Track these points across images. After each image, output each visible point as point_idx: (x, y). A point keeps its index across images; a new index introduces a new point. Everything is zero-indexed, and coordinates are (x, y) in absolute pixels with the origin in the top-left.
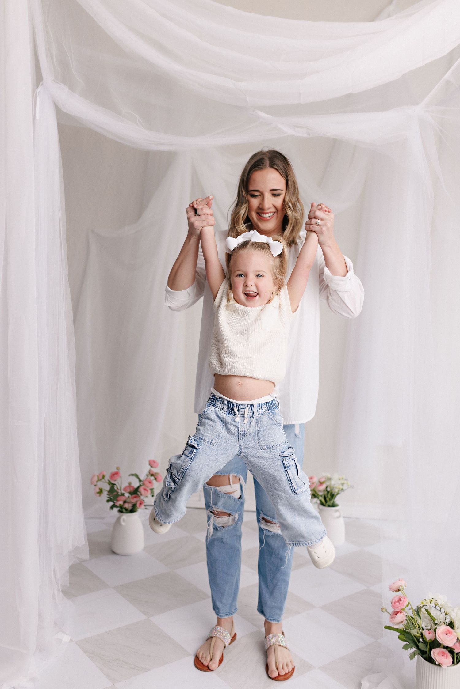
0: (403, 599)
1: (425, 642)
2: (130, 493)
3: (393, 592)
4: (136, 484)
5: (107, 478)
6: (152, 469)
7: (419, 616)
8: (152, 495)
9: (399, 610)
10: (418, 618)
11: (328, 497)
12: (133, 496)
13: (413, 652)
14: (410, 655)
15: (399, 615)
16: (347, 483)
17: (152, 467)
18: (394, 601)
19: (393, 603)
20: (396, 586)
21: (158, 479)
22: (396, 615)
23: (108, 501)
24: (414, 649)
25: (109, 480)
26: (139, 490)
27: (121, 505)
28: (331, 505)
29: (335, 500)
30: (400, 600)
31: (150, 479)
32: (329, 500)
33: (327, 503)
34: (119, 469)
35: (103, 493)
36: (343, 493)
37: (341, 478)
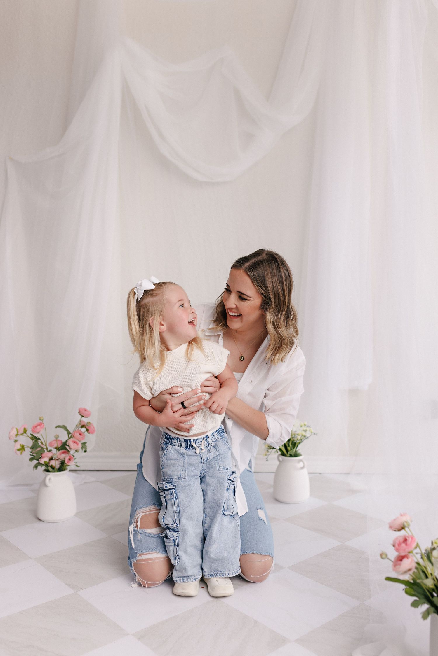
0: (410, 539)
2: (56, 448)
3: (395, 531)
4: (64, 437)
5: (29, 432)
6: (83, 419)
7: (430, 561)
8: (84, 450)
9: (406, 554)
10: (430, 564)
11: (289, 446)
12: (61, 451)
13: (426, 610)
14: (422, 614)
15: (405, 561)
16: (310, 430)
17: (82, 416)
18: (397, 542)
19: (397, 546)
20: (398, 524)
21: (90, 431)
22: (401, 560)
23: (31, 459)
25: (32, 433)
26: (67, 444)
27: (46, 463)
28: (293, 455)
29: (297, 449)
30: (405, 540)
31: (80, 430)
32: (291, 449)
33: (289, 453)
34: (43, 420)
35: (25, 450)
36: (305, 442)
37: (302, 424)
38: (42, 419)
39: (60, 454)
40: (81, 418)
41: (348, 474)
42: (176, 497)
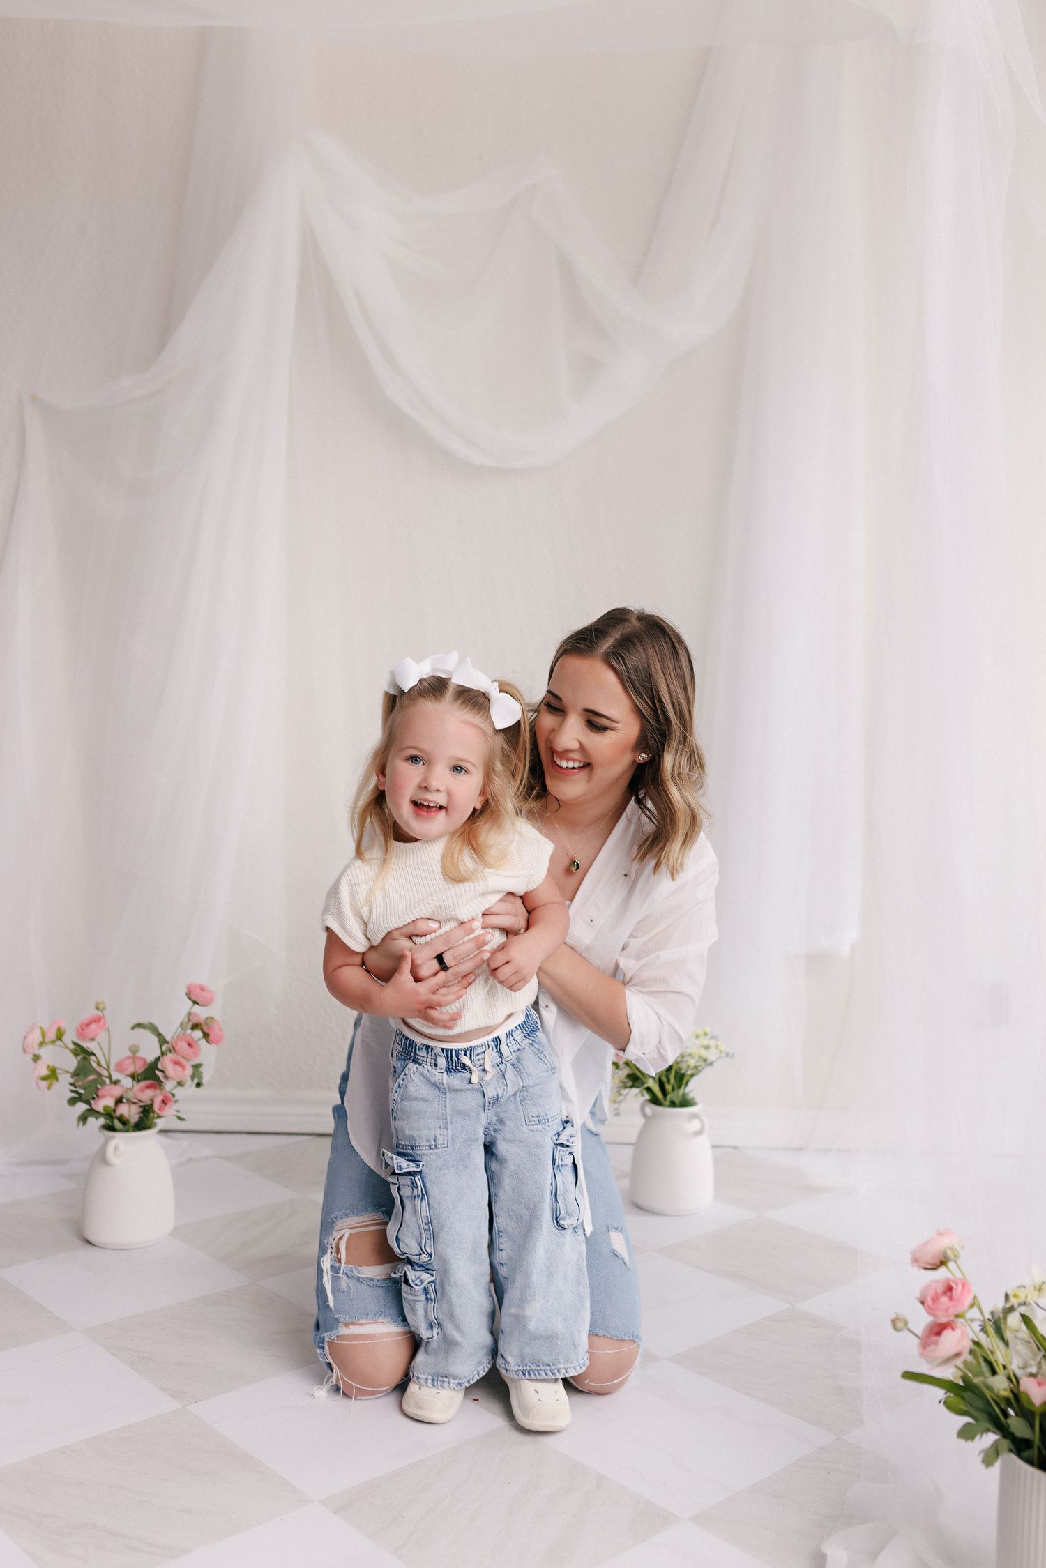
0: (960, 1287)
1: (1026, 1413)
2: (133, 1076)
3: (926, 1269)
4: (150, 1051)
5: (70, 1038)
6: (196, 1008)
7: (1002, 1338)
8: (196, 1081)
9: (952, 1318)
10: (1001, 1344)
11: (669, 1082)
12: (143, 1084)
13: (992, 1446)
14: (982, 1455)
15: (947, 1334)
16: (717, 1046)
17: (195, 1003)
18: (930, 1294)
19: (930, 1302)
20: (931, 1254)
21: (211, 1037)
22: (939, 1334)
23: (72, 1102)
24: (991, 1438)
25: (76, 1041)
26: (160, 1067)
27: (108, 1110)
28: (677, 1102)
29: (688, 1089)
30: (949, 1289)
31: (190, 1035)
32: (673, 1090)
33: (668, 1097)
34: (104, 1009)
35: (57, 1080)
36: (706, 1073)
37: (700, 1031)
38: (101, 1007)
39: (142, 1090)
40: (193, 1006)
41: (801, 1149)
42: (423, 1194)
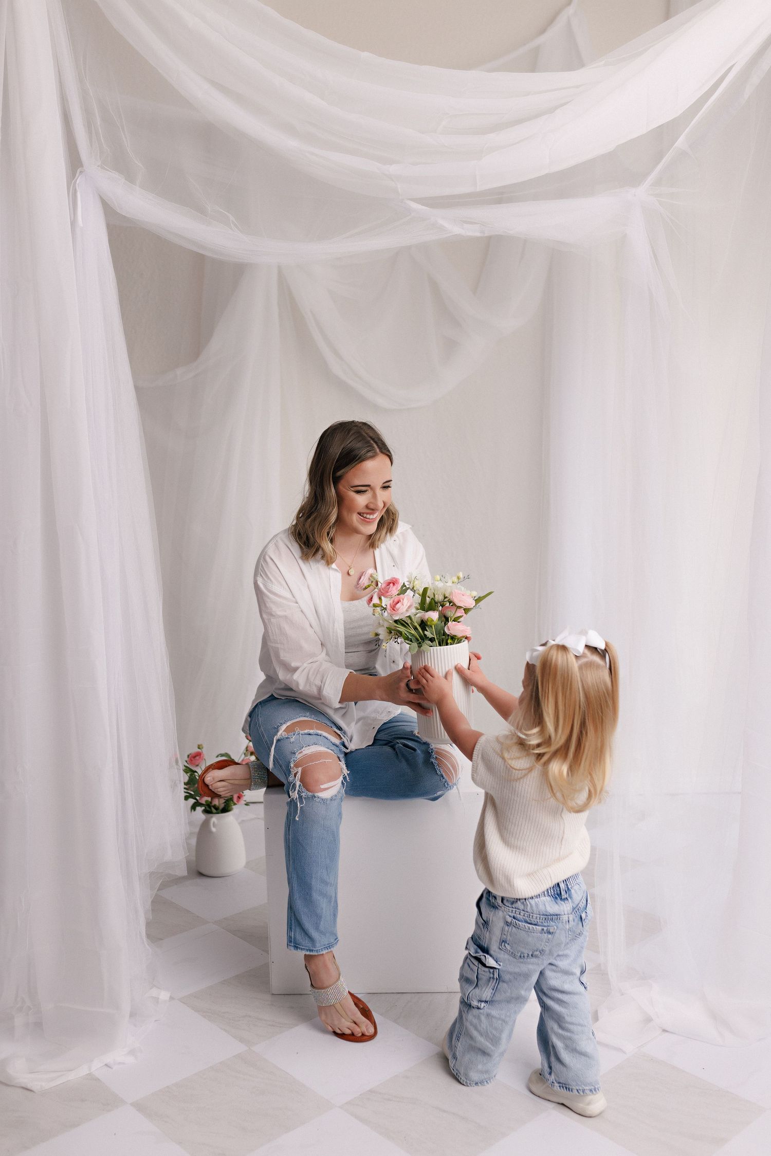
5: (183, 763)
23: (186, 798)
25: (186, 765)
27: (208, 803)
31: (249, 759)
34: (202, 748)
38: (201, 747)
